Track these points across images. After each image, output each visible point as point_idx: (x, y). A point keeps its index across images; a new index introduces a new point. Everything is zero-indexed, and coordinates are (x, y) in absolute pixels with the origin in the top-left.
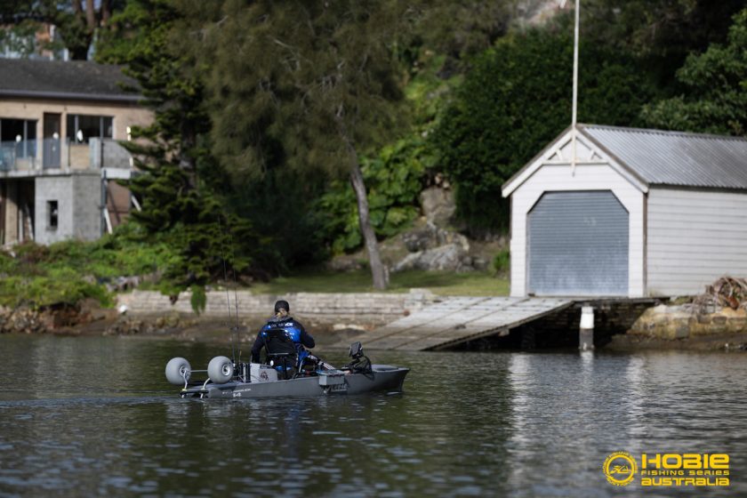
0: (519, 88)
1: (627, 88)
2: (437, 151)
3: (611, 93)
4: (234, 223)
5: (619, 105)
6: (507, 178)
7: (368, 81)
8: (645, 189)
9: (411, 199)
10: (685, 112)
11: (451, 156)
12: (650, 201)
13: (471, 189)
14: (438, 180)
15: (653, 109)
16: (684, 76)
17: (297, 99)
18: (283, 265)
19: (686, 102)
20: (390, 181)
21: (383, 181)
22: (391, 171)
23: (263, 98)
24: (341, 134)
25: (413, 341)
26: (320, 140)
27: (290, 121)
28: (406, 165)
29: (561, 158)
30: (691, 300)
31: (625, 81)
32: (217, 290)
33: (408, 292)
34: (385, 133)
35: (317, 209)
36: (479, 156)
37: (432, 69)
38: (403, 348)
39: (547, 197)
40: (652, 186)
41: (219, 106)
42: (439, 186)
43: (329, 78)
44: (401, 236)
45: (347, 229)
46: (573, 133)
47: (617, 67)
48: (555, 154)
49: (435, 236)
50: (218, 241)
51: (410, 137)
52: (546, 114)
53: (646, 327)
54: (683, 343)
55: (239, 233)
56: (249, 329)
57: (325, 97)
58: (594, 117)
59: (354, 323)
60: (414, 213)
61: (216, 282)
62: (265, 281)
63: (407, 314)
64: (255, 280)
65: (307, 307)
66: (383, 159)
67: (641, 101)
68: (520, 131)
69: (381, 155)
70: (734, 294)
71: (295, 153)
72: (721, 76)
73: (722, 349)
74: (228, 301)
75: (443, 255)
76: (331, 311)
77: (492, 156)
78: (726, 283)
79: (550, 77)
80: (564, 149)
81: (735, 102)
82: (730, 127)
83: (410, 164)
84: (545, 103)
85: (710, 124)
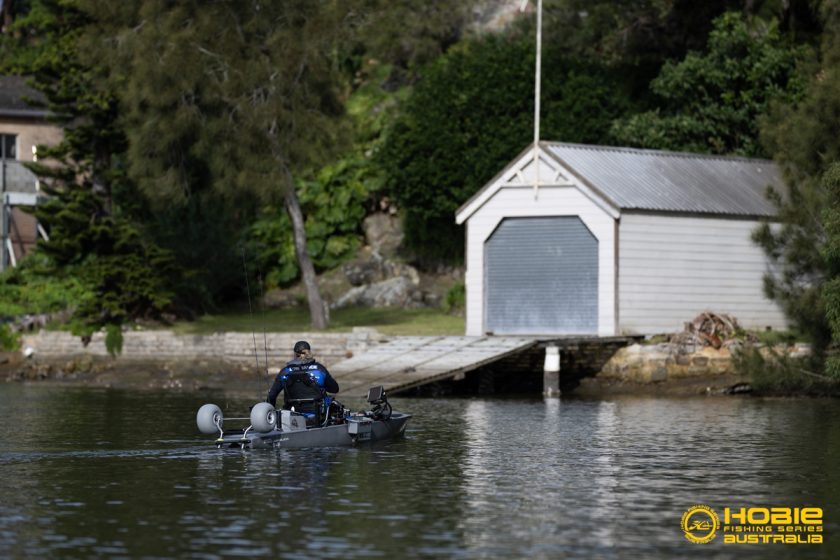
0: (475, 101)
1: (595, 101)
2: (383, 172)
3: (578, 107)
4: (154, 254)
5: (586, 120)
6: (462, 202)
7: (305, 93)
8: (617, 215)
9: (354, 226)
10: (661, 128)
11: (399, 178)
12: (622, 228)
13: (421, 215)
14: (383, 205)
15: (625, 124)
16: (660, 88)
17: (225, 113)
18: (210, 302)
19: (662, 116)
20: (330, 206)
21: (322, 206)
22: (332, 195)
23: (187, 113)
24: (274, 154)
25: (356, 387)
26: (252, 161)
27: (217, 139)
28: (348, 188)
29: (522, 179)
30: (668, 338)
31: (592, 93)
32: (135, 330)
33: (351, 331)
34: (324, 152)
35: (248, 238)
36: (430, 178)
37: (376, 81)
39: (507, 223)
40: (625, 210)
41: (137, 122)
42: (386, 211)
43: (260, 90)
44: (342, 269)
45: (282, 260)
46: (535, 151)
47: (584, 78)
48: (515, 175)
49: (380, 267)
50: (136, 274)
51: (352, 157)
52: (504, 131)
53: (618, 369)
54: (658, 387)
55: (160, 266)
56: (172, 374)
57: (256, 112)
58: (558, 134)
60: (356, 242)
61: (134, 321)
62: (190, 319)
63: (349, 356)
64: (178, 318)
65: (237, 349)
66: (322, 181)
67: (611, 115)
68: (476, 150)
69: (320, 177)
70: (717, 332)
71: (222, 175)
72: (701, 88)
73: (704, 393)
74: (148, 342)
75: (389, 289)
76: (264, 353)
77: (445, 178)
78: (708, 319)
79: (509, 88)
80: (525, 170)
81: (716, 117)
82: (711, 145)
83: (352, 187)
84: (504, 119)
85: (688, 142)
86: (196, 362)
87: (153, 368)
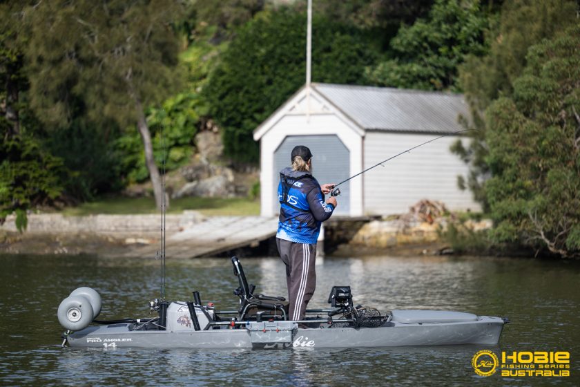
0: (270, 55)
1: (355, 54)
2: (208, 104)
3: (342, 57)
4: (49, 161)
5: (348, 67)
6: (260, 123)
7: (150, 51)
8: (362, 133)
9: (188, 140)
10: (398, 72)
11: (219, 107)
12: (366, 142)
13: (234, 132)
14: (209, 125)
15: (373, 69)
16: (397, 44)
17: (95, 64)
18: (88, 194)
19: (399, 64)
20: (172, 127)
21: (166, 127)
22: (173, 118)
23: (68, 65)
24: (129, 93)
25: (185, 251)
26: (114, 97)
27: (90, 82)
28: (184, 114)
29: (299, 109)
30: (398, 217)
31: (353, 48)
32: (36, 213)
33: (181, 213)
34: (164, 92)
35: (115, 148)
36: (239, 107)
38: (178, 256)
39: (289, 140)
40: (368, 130)
41: (36, 71)
42: (211, 130)
43: (120, 49)
44: (180, 170)
45: (139, 163)
46: (307, 91)
47: (347, 37)
48: (294, 107)
49: (206, 169)
50: (37, 175)
51: (188, 92)
52: (291, 74)
53: (363, 238)
54: (391, 250)
55: (53, 169)
56: (61, 244)
57: (117, 63)
58: (329, 76)
59: (142, 237)
60: (190, 151)
61: (35, 207)
62: (75, 205)
63: (181, 230)
64: (66, 205)
65: (105, 226)
66: (166, 109)
67: (366, 63)
68: (272, 87)
69: (165, 106)
70: (431, 213)
71: (94, 107)
72: (425, 44)
73: (421, 254)
74: (45, 222)
75: (213, 184)
76: (124, 229)
77: (250, 107)
78: (424, 204)
79: (294, 45)
80: (302, 103)
81: (436, 64)
82: (432, 84)
83: (187, 113)
84: (291, 65)
85: (416, 81)
86: (78, 236)
87: (49, 240)
